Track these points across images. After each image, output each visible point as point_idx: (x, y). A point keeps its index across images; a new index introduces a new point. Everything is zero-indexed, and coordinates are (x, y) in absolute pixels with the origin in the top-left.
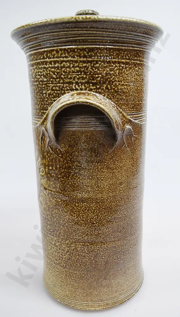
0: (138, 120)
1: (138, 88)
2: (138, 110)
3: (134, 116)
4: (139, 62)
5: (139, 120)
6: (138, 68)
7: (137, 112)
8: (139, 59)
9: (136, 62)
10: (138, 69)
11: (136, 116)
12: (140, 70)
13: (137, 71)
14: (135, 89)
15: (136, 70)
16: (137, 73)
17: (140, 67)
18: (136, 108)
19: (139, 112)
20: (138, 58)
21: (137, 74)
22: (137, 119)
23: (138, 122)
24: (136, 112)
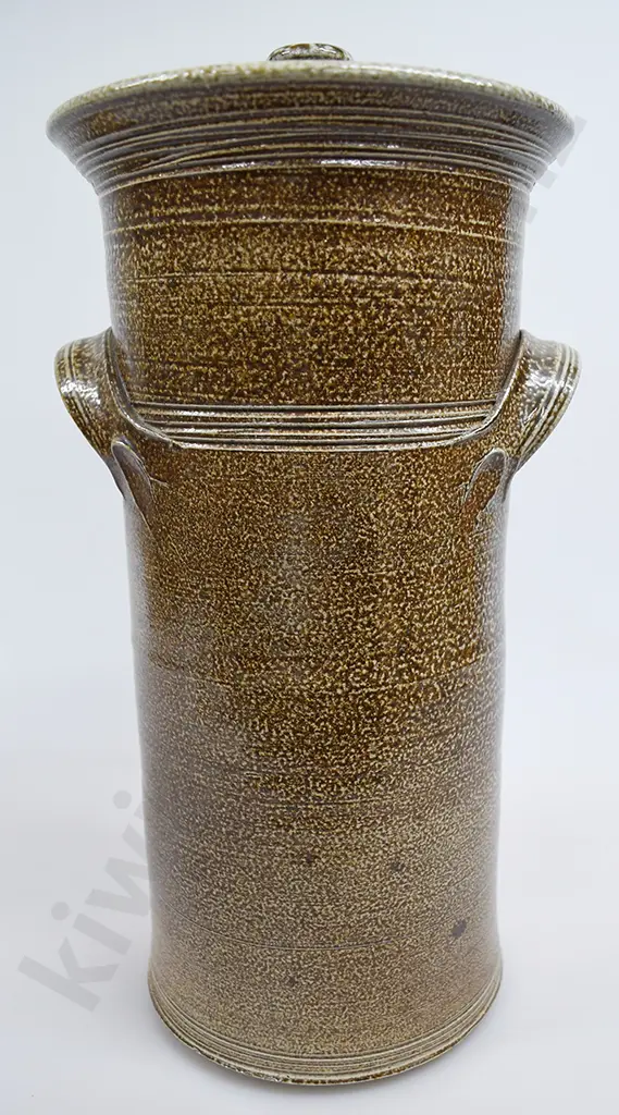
0: (167, 430)
1: (154, 317)
2: (166, 395)
3: (154, 412)
4: (150, 226)
5: (173, 431)
6: (151, 245)
7: (162, 401)
8: (147, 213)
9: (140, 226)
10: (150, 249)
11: (158, 412)
12: (157, 253)
13: (147, 259)
14: (146, 320)
15: (143, 256)
16: (144, 263)
17: (159, 242)
18: (157, 386)
19: (168, 402)
20: (143, 213)
21: (146, 269)
22: (164, 426)
23: (167, 439)
24: (156, 400)
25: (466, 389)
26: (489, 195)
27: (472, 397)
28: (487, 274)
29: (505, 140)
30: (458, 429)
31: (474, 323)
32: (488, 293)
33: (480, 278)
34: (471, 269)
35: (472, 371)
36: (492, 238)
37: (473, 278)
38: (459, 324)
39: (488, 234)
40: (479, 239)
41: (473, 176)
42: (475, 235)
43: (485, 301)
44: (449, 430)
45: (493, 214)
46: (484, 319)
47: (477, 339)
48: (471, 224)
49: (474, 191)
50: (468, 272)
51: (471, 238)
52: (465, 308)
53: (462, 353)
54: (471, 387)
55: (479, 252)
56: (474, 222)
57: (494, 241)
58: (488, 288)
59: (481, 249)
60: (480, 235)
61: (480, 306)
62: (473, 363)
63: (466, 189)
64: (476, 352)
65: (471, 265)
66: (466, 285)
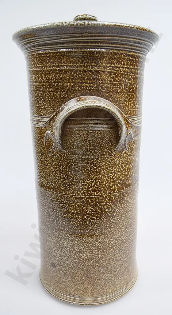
25: (41, 113)
26: (41, 57)
27: (43, 115)
28: (43, 80)
29: (36, 41)
30: (40, 123)
31: (41, 94)
32: (44, 85)
33: (41, 81)
34: (38, 79)
35: (42, 108)
36: (44, 69)
37: (39, 81)
38: (37, 94)
39: (43, 68)
40: (40, 70)
41: (35, 53)
42: (39, 69)
43: (43, 88)
44: (38, 123)
45: (44, 62)
46: (44, 93)
47: (42, 99)
48: (37, 66)
49: (37, 57)
50: (38, 80)
51: (38, 70)
52: (38, 90)
53: (39, 102)
54: (42, 112)
55: (40, 74)
56: (38, 66)
57: (45, 70)
58: (44, 84)
59: (41, 73)
60: (40, 69)
61: (42, 89)
62: (42, 105)
63: (35, 57)
64: (43, 102)
65: (38, 78)
66: (38, 84)
